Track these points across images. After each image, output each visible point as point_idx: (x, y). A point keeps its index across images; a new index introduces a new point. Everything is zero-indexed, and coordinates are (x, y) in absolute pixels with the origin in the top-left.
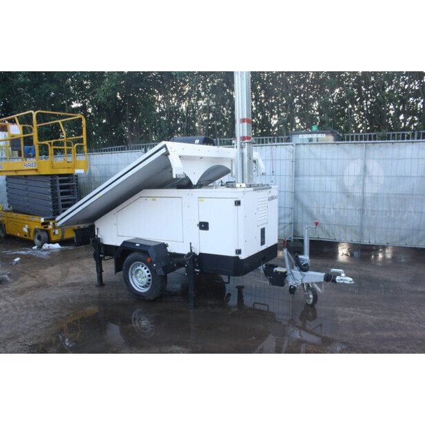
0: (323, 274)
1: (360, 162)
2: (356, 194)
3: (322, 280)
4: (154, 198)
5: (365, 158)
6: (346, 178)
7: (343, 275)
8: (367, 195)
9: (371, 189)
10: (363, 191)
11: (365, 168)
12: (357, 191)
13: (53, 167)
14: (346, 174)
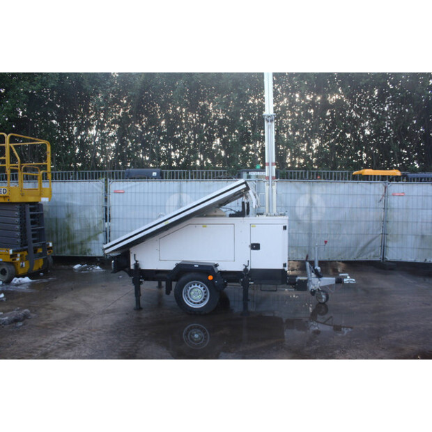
0: (334, 279)
1: (307, 196)
2: (305, 222)
3: (334, 283)
4: (204, 225)
5: (311, 193)
6: (297, 209)
7: (348, 277)
8: (313, 222)
9: (316, 217)
10: (311, 218)
11: (311, 201)
12: (305, 219)
13: (22, 195)
14: (297, 205)
